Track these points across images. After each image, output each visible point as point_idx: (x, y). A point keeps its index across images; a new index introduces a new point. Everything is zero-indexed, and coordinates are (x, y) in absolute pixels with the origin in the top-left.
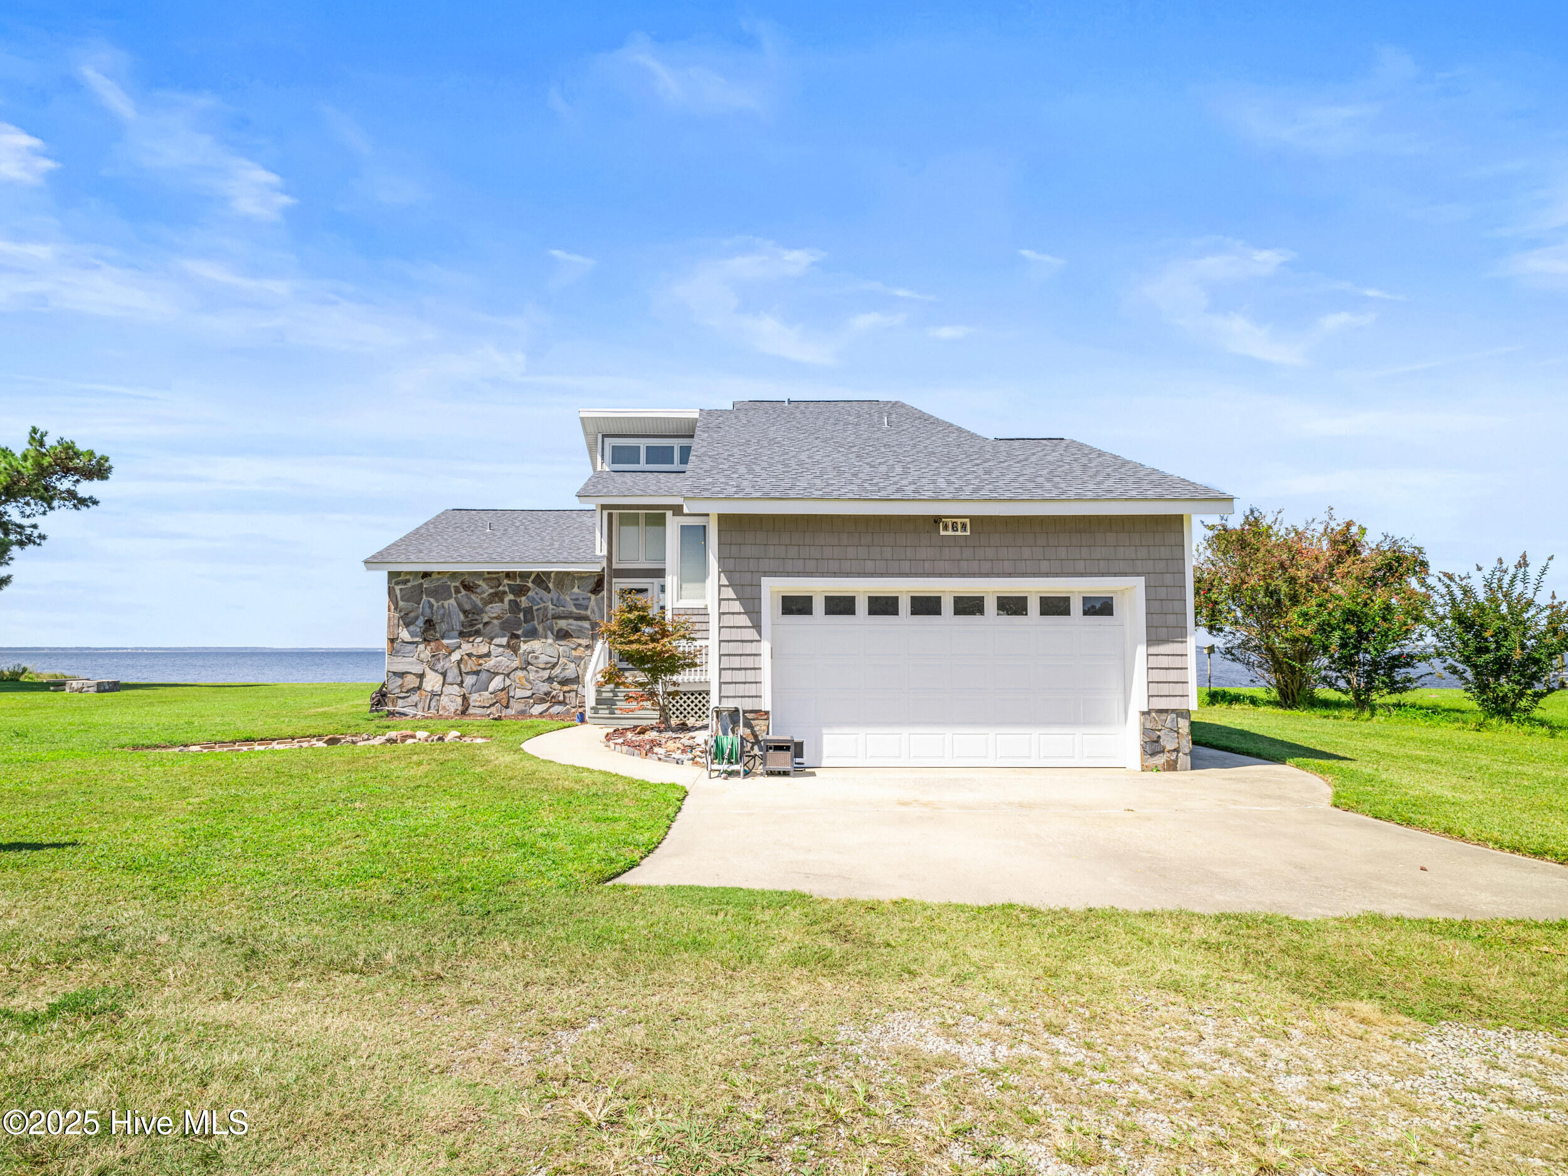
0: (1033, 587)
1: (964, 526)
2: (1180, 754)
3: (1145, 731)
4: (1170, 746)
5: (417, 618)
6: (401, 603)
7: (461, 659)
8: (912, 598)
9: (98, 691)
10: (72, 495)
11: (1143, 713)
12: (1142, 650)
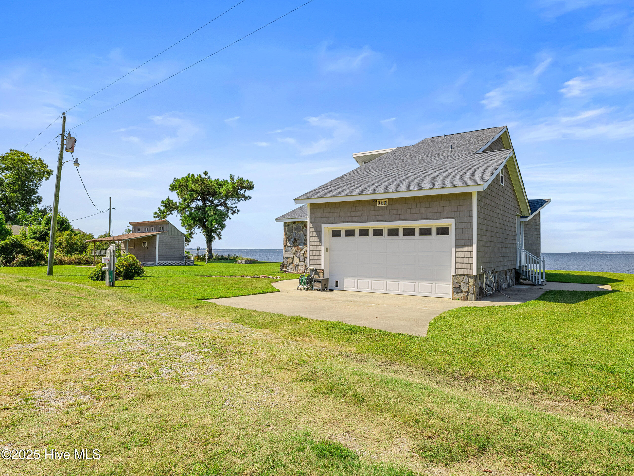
0: (417, 224)
1: (386, 202)
2: (470, 294)
3: (454, 283)
4: (464, 290)
5: (291, 238)
6: (287, 233)
7: (304, 253)
8: (373, 230)
9: (246, 264)
10: (244, 196)
11: (454, 276)
12: (453, 250)
